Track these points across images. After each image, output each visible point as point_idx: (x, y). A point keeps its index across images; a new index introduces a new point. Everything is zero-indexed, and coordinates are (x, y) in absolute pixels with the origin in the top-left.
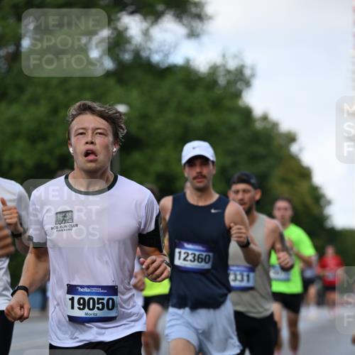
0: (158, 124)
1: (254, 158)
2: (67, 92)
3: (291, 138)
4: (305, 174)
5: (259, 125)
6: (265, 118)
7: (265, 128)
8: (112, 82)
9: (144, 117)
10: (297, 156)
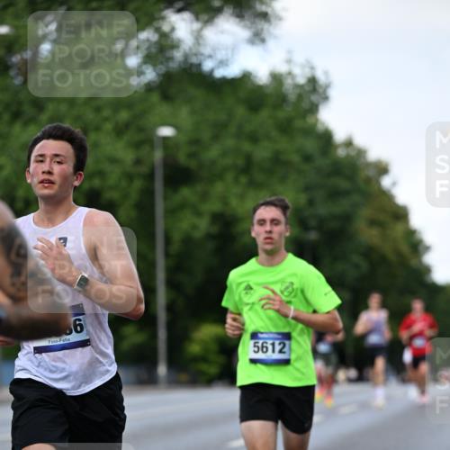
0: (213, 153)
1: (335, 194)
2: (98, 110)
3: (382, 169)
4: (401, 214)
5: (341, 152)
6: (349, 144)
7: (348, 156)
8: (155, 97)
9: (195, 142)
10: (389, 191)
